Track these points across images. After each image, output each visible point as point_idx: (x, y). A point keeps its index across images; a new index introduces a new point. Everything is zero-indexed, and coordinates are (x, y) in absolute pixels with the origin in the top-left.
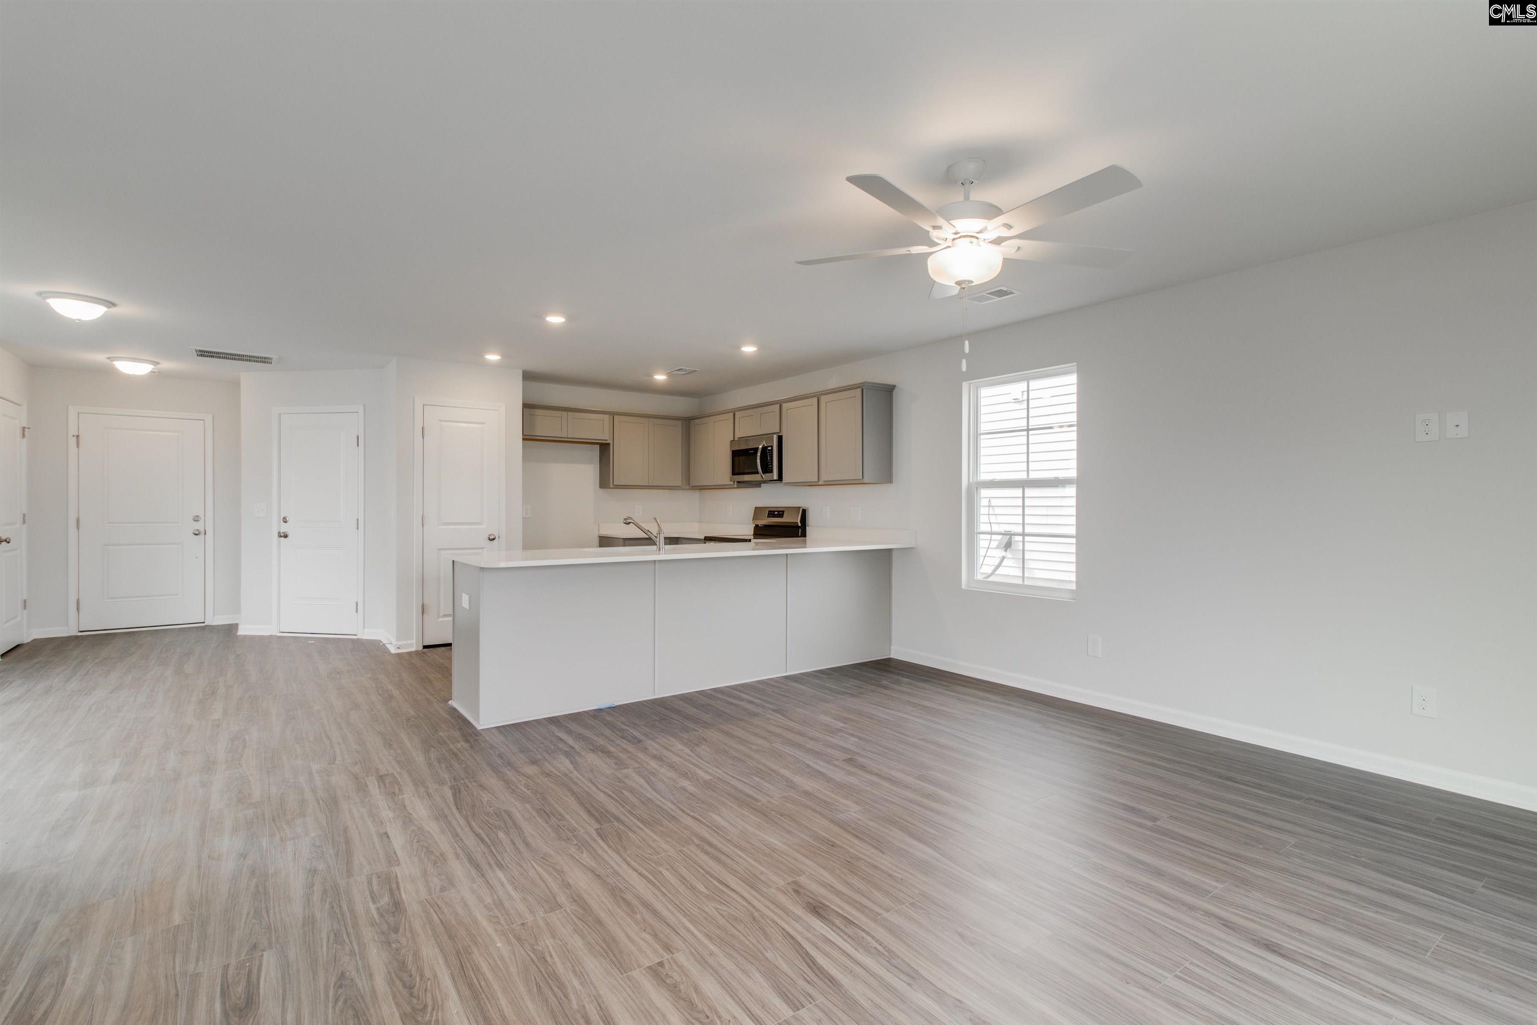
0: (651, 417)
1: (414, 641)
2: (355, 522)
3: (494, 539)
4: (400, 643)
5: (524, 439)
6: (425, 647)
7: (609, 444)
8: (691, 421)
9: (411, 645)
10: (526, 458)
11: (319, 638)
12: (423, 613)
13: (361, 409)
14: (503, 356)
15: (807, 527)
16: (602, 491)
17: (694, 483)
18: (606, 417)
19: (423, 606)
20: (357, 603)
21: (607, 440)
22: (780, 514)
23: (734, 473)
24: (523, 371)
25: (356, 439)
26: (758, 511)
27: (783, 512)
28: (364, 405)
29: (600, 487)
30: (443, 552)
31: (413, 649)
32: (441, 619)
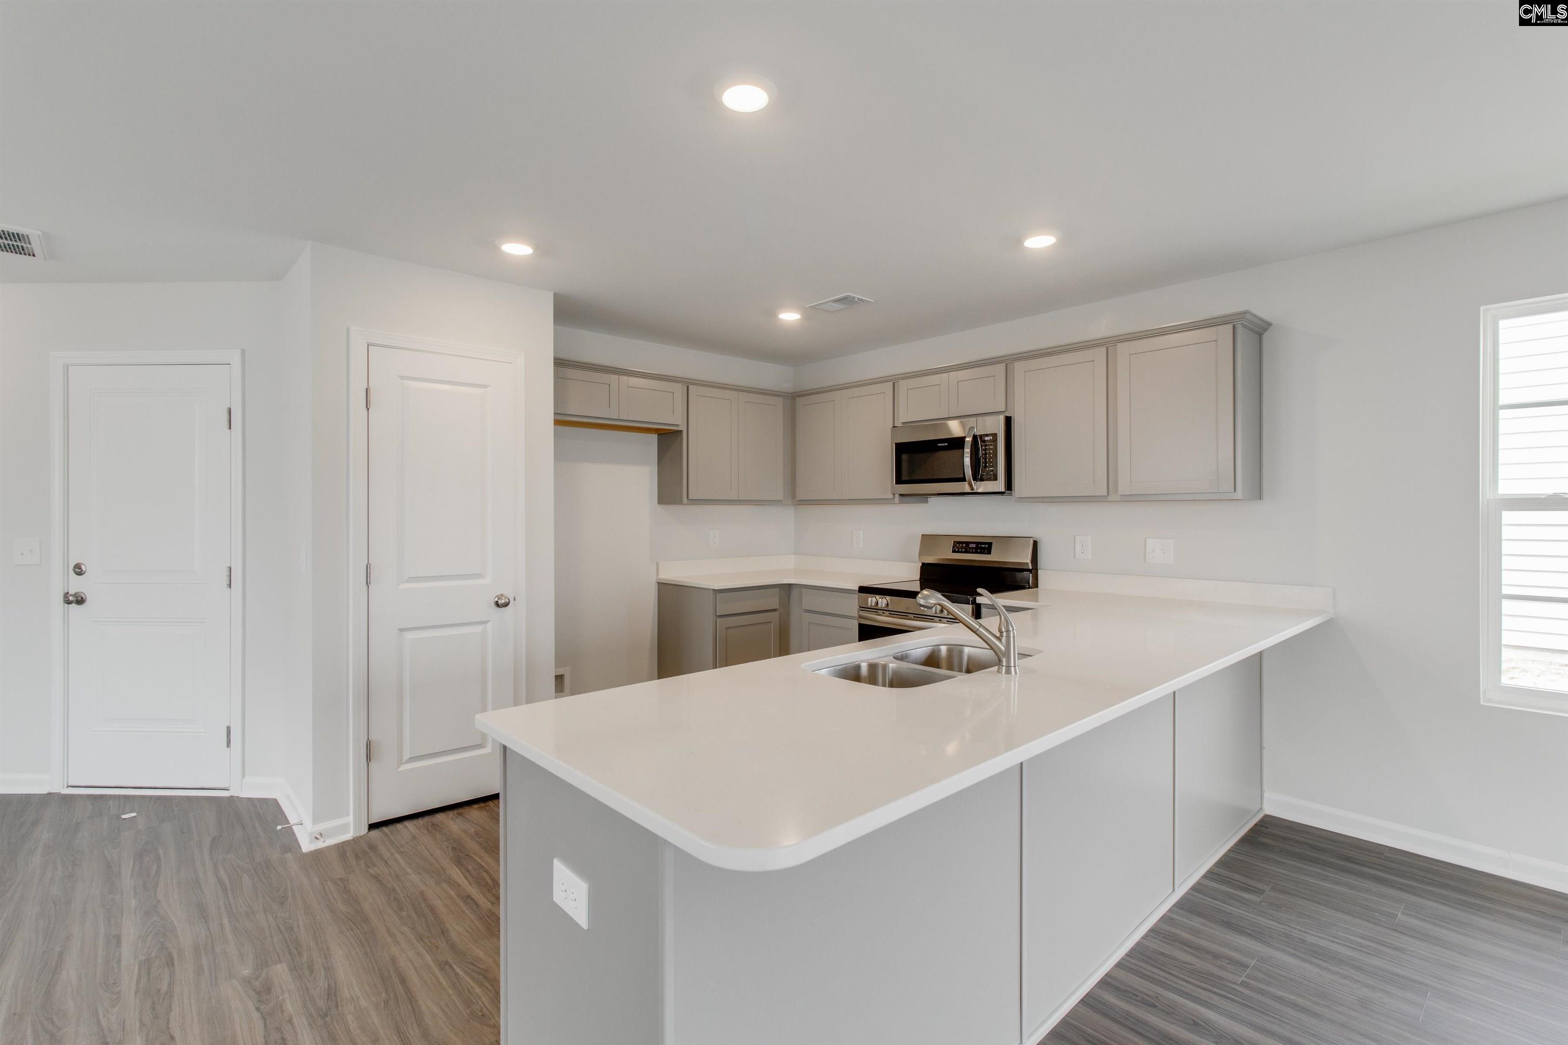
0: (742, 391)
1: (350, 819)
2: (226, 573)
3: (506, 605)
4: (322, 827)
5: (557, 422)
6: (372, 827)
7: (681, 431)
8: (797, 399)
9: (344, 828)
10: (560, 455)
11: (151, 797)
12: (369, 758)
13: (236, 359)
14: (537, 248)
15: (1039, 571)
16: (660, 507)
17: (801, 496)
18: (679, 389)
19: (369, 745)
20: (229, 729)
21: (678, 425)
22: (984, 547)
23: (899, 481)
24: (555, 294)
25: (226, 416)
26: (928, 540)
27: (990, 544)
28: (243, 351)
29: (658, 504)
30: (409, 636)
31: (348, 836)
32: (403, 768)
